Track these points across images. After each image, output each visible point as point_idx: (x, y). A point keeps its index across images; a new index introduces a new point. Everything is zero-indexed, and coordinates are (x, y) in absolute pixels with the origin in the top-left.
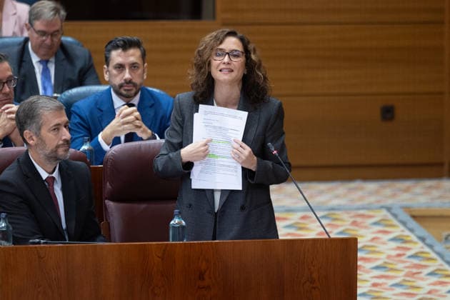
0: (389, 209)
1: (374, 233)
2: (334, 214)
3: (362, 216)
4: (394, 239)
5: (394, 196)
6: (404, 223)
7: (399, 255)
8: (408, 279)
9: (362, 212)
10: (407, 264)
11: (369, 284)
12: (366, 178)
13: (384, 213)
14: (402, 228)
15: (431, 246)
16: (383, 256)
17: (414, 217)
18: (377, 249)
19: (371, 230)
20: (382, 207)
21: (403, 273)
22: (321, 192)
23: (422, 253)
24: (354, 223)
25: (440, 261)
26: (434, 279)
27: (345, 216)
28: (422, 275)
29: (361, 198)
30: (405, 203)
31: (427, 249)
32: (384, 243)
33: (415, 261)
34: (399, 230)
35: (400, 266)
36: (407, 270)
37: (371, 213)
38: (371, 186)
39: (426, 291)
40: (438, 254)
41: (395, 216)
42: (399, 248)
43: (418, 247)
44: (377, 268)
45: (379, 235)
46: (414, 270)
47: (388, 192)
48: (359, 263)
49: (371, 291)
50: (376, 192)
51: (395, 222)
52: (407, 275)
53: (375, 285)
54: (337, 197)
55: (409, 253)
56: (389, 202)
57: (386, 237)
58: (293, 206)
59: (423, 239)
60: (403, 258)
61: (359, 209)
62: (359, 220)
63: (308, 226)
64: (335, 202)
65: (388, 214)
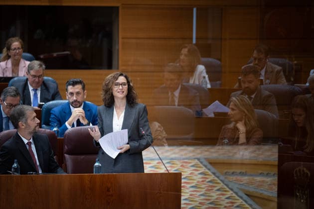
0: (199, 159)
1: (191, 170)
2: (173, 161)
3: (186, 162)
4: (201, 174)
5: (201, 153)
6: (206, 166)
7: (203, 181)
8: (206, 192)
9: (186, 161)
10: (207, 185)
11: (188, 194)
12: (188, 145)
13: (196, 161)
14: (204, 168)
15: (218, 177)
16: (195, 181)
17: (211, 163)
18: (193, 178)
20: (195, 159)
21: (204, 190)
22: (167, 151)
23: (214, 180)
24: (182, 166)
25: (222, 184)
26: (219, 193)
27: (178, 162)
28: (214, 190)
29: (186, 154)
30: (206, 157)
31: (216, 178)
32: (196, 175)
33: (211, 184)
34: (203, 169)
35: (203, 186)
36: (206, 188)
37: (190, 161)
38: (191, 148)
39: (215, 198)
40: (221, 180)
41: (201, 163)
42: (202, 178)
43: (212, 177)
44: (192, 187)
45: (194, 172)
46: (210, 188)
47: (199, 151)
48: (182, 185)
49: (189, 198)
50: (193, 151)
51: (201, 165)
52: (206, 191)
53: (191, 195)
54: (174, 153)
55: (208, 180)
56: (199, 156)
57: (197, 173)
58: (154, 158)
59: (214, 174)
60: (205, 182)
61: (184, 159)
62: (184, 164)
63: (160, 167)
64: (173, 156)
65: (198, 162)
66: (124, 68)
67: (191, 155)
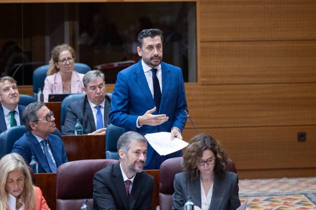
0: (306, 195)
2: (273, 198)
3: (290, 199)
5: (307, 186)
6: (315, 203)
9: (290, 197)
12: (289, 177)
13: (303, 196)
14: (314, 206)
19: (296, 208)
20: (301, 194)
22: (263, 185)
24: (285, 203)
27: (279, 199)
29: (288, 188)
34: (313, 208)
37: (296, 198)
38: (293, 181)
41: (310, 199)
47: (303, 184)
50: (297, 185)
51: (310, 202)
54: (273, 188)
56: (306, 190)
58: (248, 194)
61: (287, 195)
62: (288, 201)
63: (257, 205)
64: (272, 191)
65: (306, 198)
66: (205, 79)
67: (295, 189)
